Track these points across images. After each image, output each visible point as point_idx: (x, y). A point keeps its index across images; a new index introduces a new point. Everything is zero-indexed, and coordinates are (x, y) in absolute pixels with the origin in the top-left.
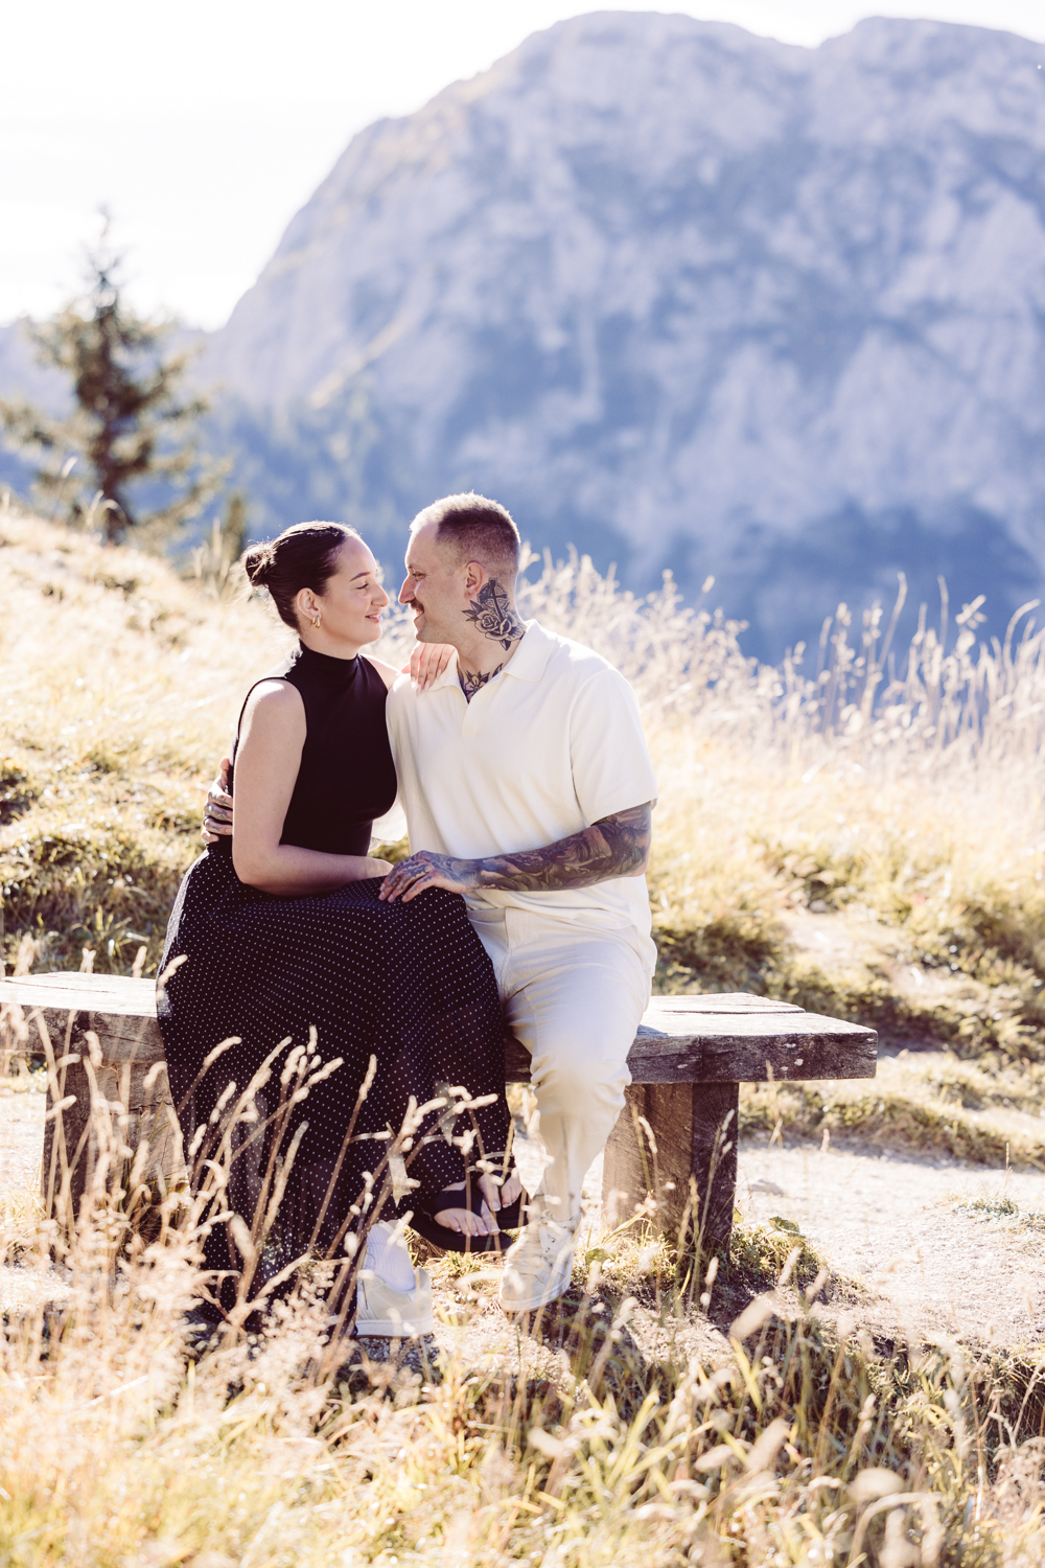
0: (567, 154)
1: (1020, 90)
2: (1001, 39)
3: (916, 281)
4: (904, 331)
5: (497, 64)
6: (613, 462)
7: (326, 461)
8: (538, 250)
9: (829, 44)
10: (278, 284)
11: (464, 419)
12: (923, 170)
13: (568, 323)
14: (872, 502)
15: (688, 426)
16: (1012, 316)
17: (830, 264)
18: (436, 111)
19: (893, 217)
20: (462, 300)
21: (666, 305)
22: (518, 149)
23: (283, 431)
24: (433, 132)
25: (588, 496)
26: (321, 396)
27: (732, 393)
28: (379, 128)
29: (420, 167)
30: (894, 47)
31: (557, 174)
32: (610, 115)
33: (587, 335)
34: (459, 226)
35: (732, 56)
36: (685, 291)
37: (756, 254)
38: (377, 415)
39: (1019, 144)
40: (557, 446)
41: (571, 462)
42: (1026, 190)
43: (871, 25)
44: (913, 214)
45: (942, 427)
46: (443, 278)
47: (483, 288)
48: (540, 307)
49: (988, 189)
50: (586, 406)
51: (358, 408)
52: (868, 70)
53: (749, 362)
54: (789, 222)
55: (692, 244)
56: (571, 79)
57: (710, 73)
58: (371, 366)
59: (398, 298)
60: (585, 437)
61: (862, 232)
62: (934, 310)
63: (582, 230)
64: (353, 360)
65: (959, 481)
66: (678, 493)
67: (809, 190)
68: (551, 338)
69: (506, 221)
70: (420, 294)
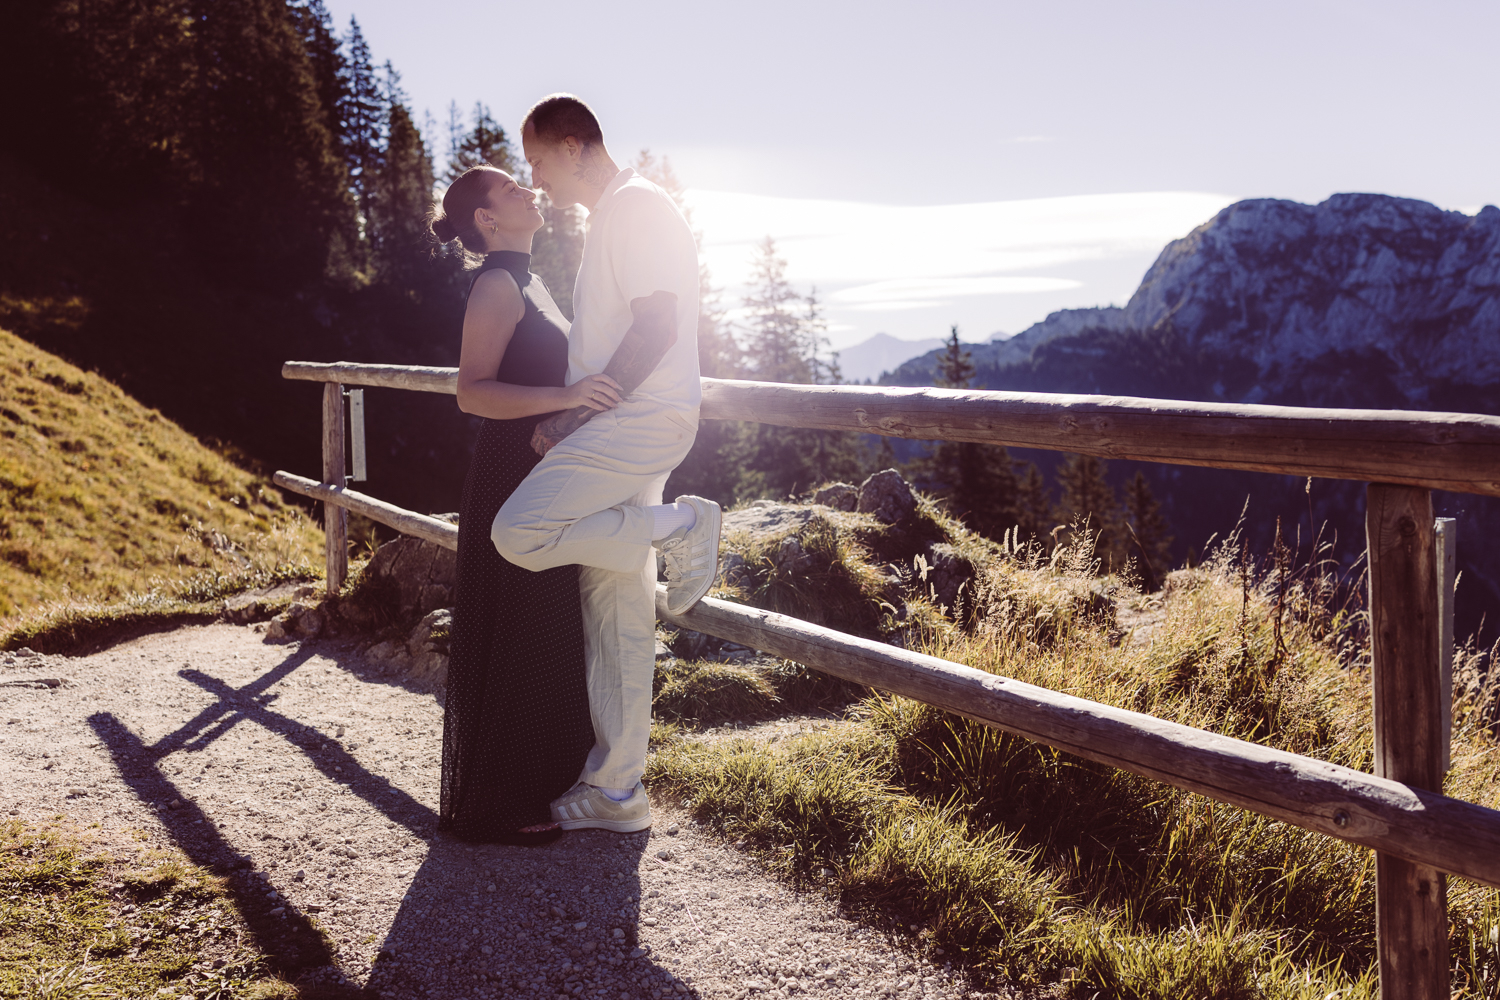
0: (1234, 246)
1: (1388, 213)
2: (1382, 197)
3: (1353, 277)
4: (1351, 293)
5: (1212, 219)
6: (1252, 341)
7: (1159, 346)
9: (1322, 204)
10: (1142, 293)
11: (1205, 328)
12: (1355, 242)
13: (1236, 298)
14: (1340, 348)
15: (1277, 328)
16: (1387, 286)
17: (1323, 273)
18: (1192, 235)
19: (1345, 257)
20: (1201, 293)
21: (1269, 290)
22: (1219, 245)
23: (1145, 337)
24: (1191, 242)
25: (1244, 351)
26: (1156, 326)
27: (1292, 316)
28: (1174, 243)
29: (1187, 254)
30: (1344, 203)
31: (1231, 252)
32: (1249, 232)
33: (1243, 302)
34: (1200, 271)
35: (1289, 210)
36: (1275, 286)
37: (1299, 272)
38: (1175, 330)
39: (1388, 231)
40: (1233, 337)
41: (1238, 342)
42: (1391, 245)
43: (1336, 197)
44: (1352, 255)
45: (1363, 323)
46: (1195, 288)
47: (1208, 289)
48: (1226, 293)
49: (1378, 246)
50: (1243, 324)
51: (1169, 329)
52: (1334, 211)
53: (1297, 306)
54: (1310, 262)
55: (1277, 271)
56: (1235, 221)
57: (1282, 217)
58: (1174, 315)
59: (1181, 294)
60: (1242, 333)
61: (1334, 263)
62: (1360, 286)
63: (1240, 269)
64: (1166, 314)
65: (1370, 340)
66: (1274, 350)
67: (1316, 251)
68: (1231, 303)
69: (1214, 268)
70: (1188, 292)
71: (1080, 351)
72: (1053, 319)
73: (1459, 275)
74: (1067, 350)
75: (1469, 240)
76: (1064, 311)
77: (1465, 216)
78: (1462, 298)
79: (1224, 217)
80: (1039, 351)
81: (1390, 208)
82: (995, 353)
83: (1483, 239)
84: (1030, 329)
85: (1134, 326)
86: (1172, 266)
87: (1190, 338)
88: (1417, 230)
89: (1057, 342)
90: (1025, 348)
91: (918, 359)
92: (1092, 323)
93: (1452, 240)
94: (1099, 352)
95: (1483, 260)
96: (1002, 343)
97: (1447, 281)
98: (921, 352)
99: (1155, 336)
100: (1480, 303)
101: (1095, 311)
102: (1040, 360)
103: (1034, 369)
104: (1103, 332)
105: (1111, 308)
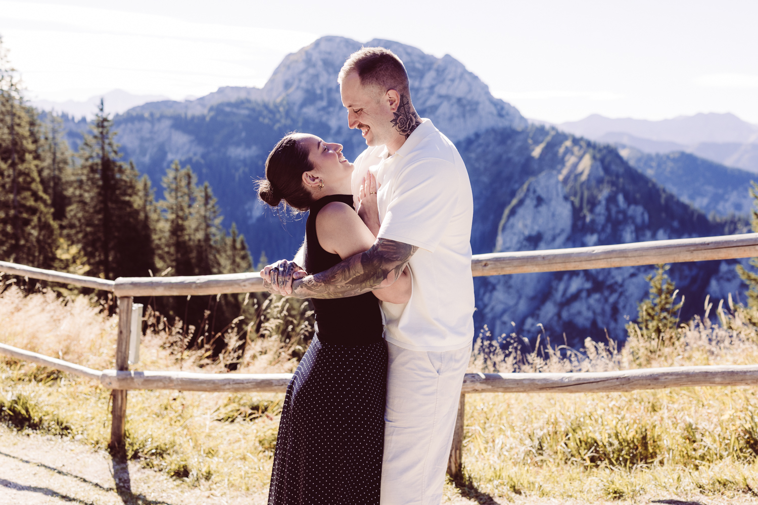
0: (322, 60)
5: (311, 44)
6: (328, 113)
7: (279, 112)
8: (316, 76)
10: (272, 81)
11: (304, 104)
13: (321, 88)
18: (300, 52)
20: (303, 84)
22: (314, 59)
23: (271, 106)
24: (299, 56)
25: (324, 119)
26: (279, 100)
28: (290, 54)
29: (296, 61)
31: (320, 63)
32: (330, 53)
33: (324, 91)
34: (303, 72)
38: (288, 104)
40: (319, 110)
41: (321, 113)
46: (300, 80)
47: (307, 82)
48: (317, 86)
50: (324, 103)
51: (285, 102)
56: (324, 47)
58: (288, 95)
59: (292, 84)
60: (324, 109)
64: (284, 95)
66: (339, 119)
68: (318, 92)
69: (311, 71)
70: (296, 83)
71: (235, 110)
72: (221, 90)
73: (432, 88)
74: (228, 109)
75: (437, 71)
76: (228, 87)
77: (435, 58)
78: (433, 101)
79: (317, 44)
80: (211, 109)
81: (401, 49)
82: (187, 107)
83: (444, 70)
84: (207, 96)
85: (266, 99)
86: (288, 67)
87: (296, 109)
88: (413, 62)
89: (222, 104)
90: (204, 106)
91: (139, 107)
92: (243, 95)
93: (429, 69)
94: (246, 112)
95: (443, 82)
96: (191, 102)
97: (426, 91)
98: (141, 102)
99: (276, 107)
100: (441, 103)
101: (245, 88)
102: (212, 114)
103: (208, 119)
104: (249, 101)
105: (254, 88)
